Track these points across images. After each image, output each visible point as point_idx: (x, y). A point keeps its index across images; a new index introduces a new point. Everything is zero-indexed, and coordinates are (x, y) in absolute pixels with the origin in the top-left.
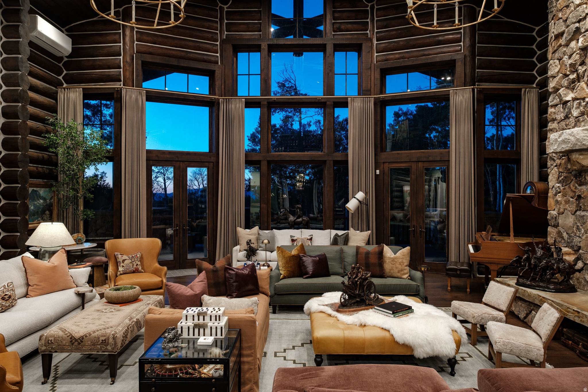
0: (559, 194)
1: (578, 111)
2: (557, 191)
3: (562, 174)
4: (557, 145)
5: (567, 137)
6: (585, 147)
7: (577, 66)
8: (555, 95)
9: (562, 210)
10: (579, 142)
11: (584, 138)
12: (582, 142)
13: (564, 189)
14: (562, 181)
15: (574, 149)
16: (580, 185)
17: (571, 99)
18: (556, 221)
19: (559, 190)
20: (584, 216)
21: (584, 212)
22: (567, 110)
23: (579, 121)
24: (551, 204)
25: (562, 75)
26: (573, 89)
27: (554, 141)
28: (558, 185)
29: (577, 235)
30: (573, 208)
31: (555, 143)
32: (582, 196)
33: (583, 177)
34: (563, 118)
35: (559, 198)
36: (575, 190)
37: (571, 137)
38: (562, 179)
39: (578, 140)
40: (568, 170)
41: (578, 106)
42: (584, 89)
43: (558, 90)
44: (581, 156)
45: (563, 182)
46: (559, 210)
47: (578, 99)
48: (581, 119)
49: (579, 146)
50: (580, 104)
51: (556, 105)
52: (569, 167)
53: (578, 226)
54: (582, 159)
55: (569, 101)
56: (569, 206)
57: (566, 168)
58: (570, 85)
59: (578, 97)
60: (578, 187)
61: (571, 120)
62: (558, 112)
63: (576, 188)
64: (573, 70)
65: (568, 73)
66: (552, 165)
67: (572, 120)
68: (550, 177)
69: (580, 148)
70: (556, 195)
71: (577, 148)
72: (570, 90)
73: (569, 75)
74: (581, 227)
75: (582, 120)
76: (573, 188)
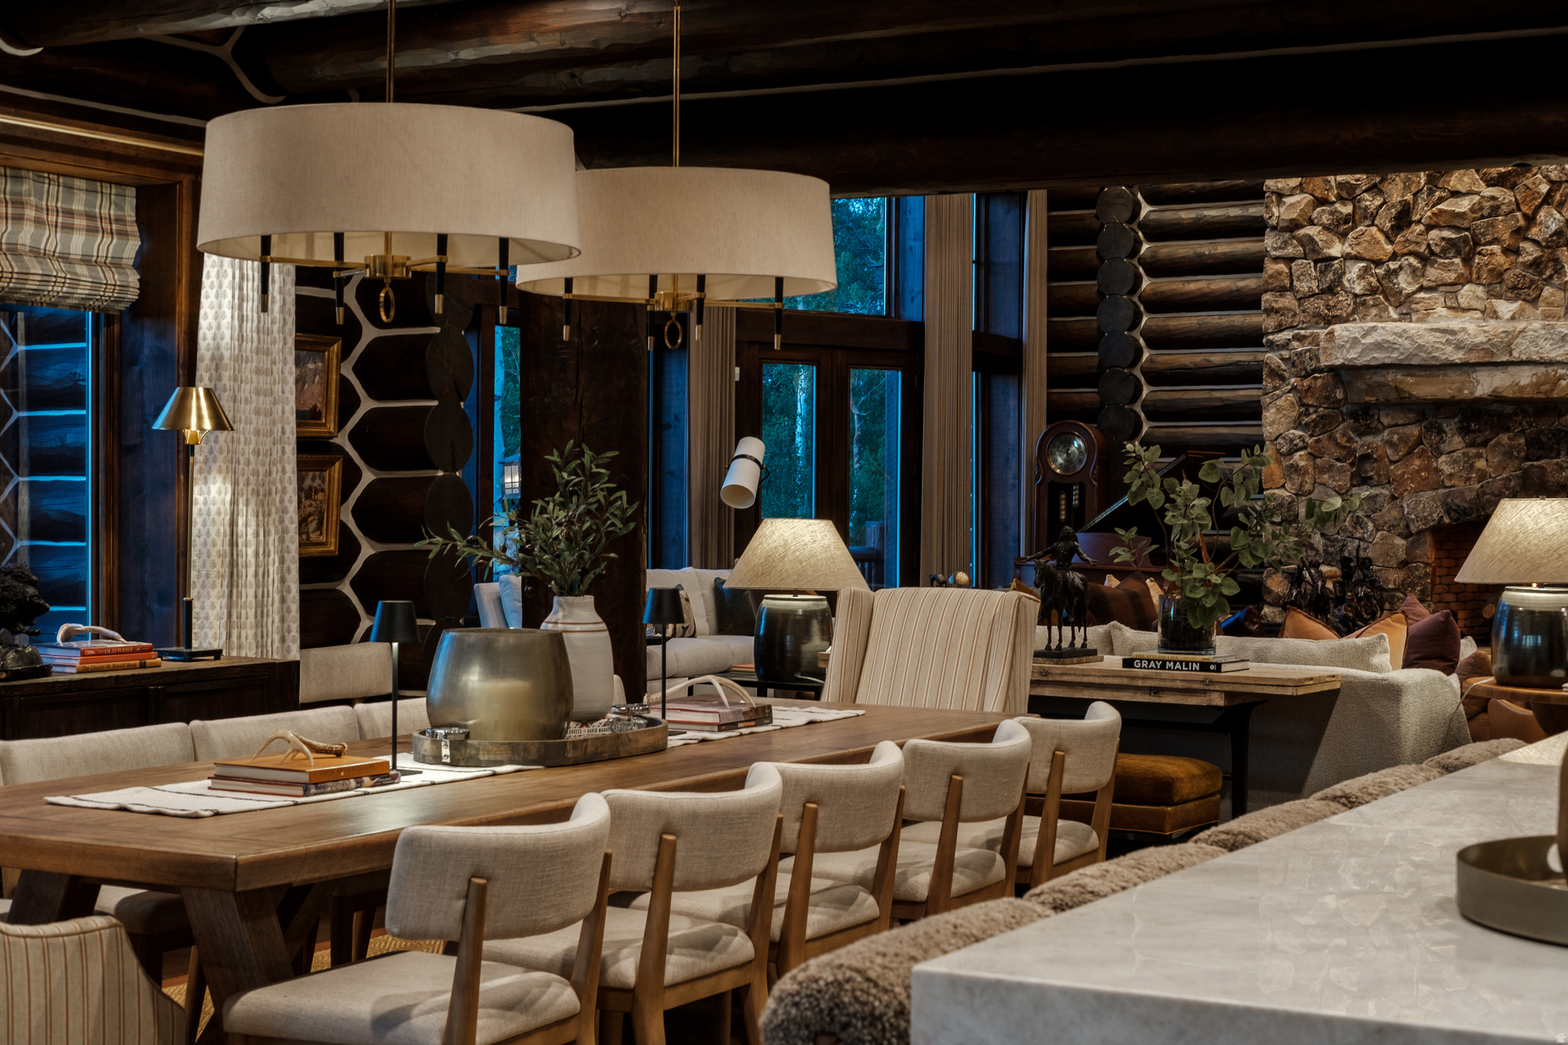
0: (1302, 453)
1: (1363, 283)
2: (1296, 445)
3: (1311, 410)
4: (1359, 350)
5: (1391, 338)
6: (1434, 363)
7: (1358, 192)
8: (1287, 235)
9: (1308, 487)
10: (1425, 352)
11: (1437, 346)
12: (1430, 353)
13: (1318, 441)
14: (1312, 425)
15: (1406, 363)
16: (1361, 435)
17: (1339, 255)
18: (1289, 510)
19: (1301, 444)
20: (1377, 495)
21: (1377, 488)
22: (1330, 276)
23: (1364, 303)
24: (1272, 474)
25: (1311, 197)
26: (1343, 236)
27: (1347, 342)
28: (1298, 433)
29: (1358, 535)
30: (1344, 481)
31: (1350, 348)
32: (1375, 456)
33: (1376, 417)
34: (1317, 291)
35: (1300, 458)
36: (1348, 445)
37: (1400, 340)
38: (1314, 421)
39: (1420, 347)
40: (1333, 403)
41: (1362, 272)
42: (1378, 242)
43: (1300, 226)
44: (1409, 379)
45: (1316, 426)
46: (1301, 486)
47: (1362, 259)
48: (1370, 300)
49: (1423, 359)
50: (1366, 270)
51: (1292, 259)
52: (1339, 395)
53: (1358, 517)
54: (1412, 384)
55: (1336, 258)
56: (1330, 477)
57: (1327, 398)
58: (1338, 226)
59: (1366, 255)
60: (1357, 439)
61: (1341, 298)
62: (1302, 274)
63: (1350, 440)
64: (1345, 195)
65: (1334, 199)
66: (1275, 388)
67: (1344, 301)
68: (1269, 415)
69: (1422, 363)
70: (1290, 453)
71: (1415, 361)
72: (1334, 235)
73: (1334, 203)
74: (1366, 519)
75: (1371, 303)
76: (1342, 441)
